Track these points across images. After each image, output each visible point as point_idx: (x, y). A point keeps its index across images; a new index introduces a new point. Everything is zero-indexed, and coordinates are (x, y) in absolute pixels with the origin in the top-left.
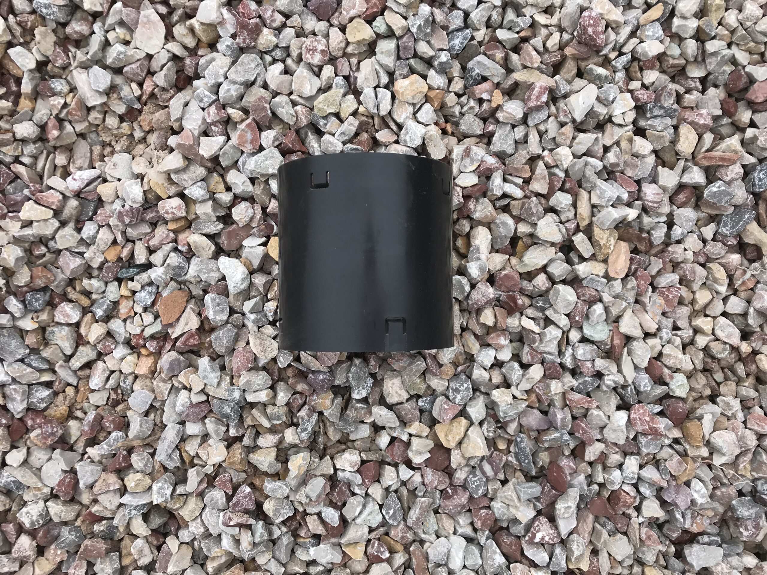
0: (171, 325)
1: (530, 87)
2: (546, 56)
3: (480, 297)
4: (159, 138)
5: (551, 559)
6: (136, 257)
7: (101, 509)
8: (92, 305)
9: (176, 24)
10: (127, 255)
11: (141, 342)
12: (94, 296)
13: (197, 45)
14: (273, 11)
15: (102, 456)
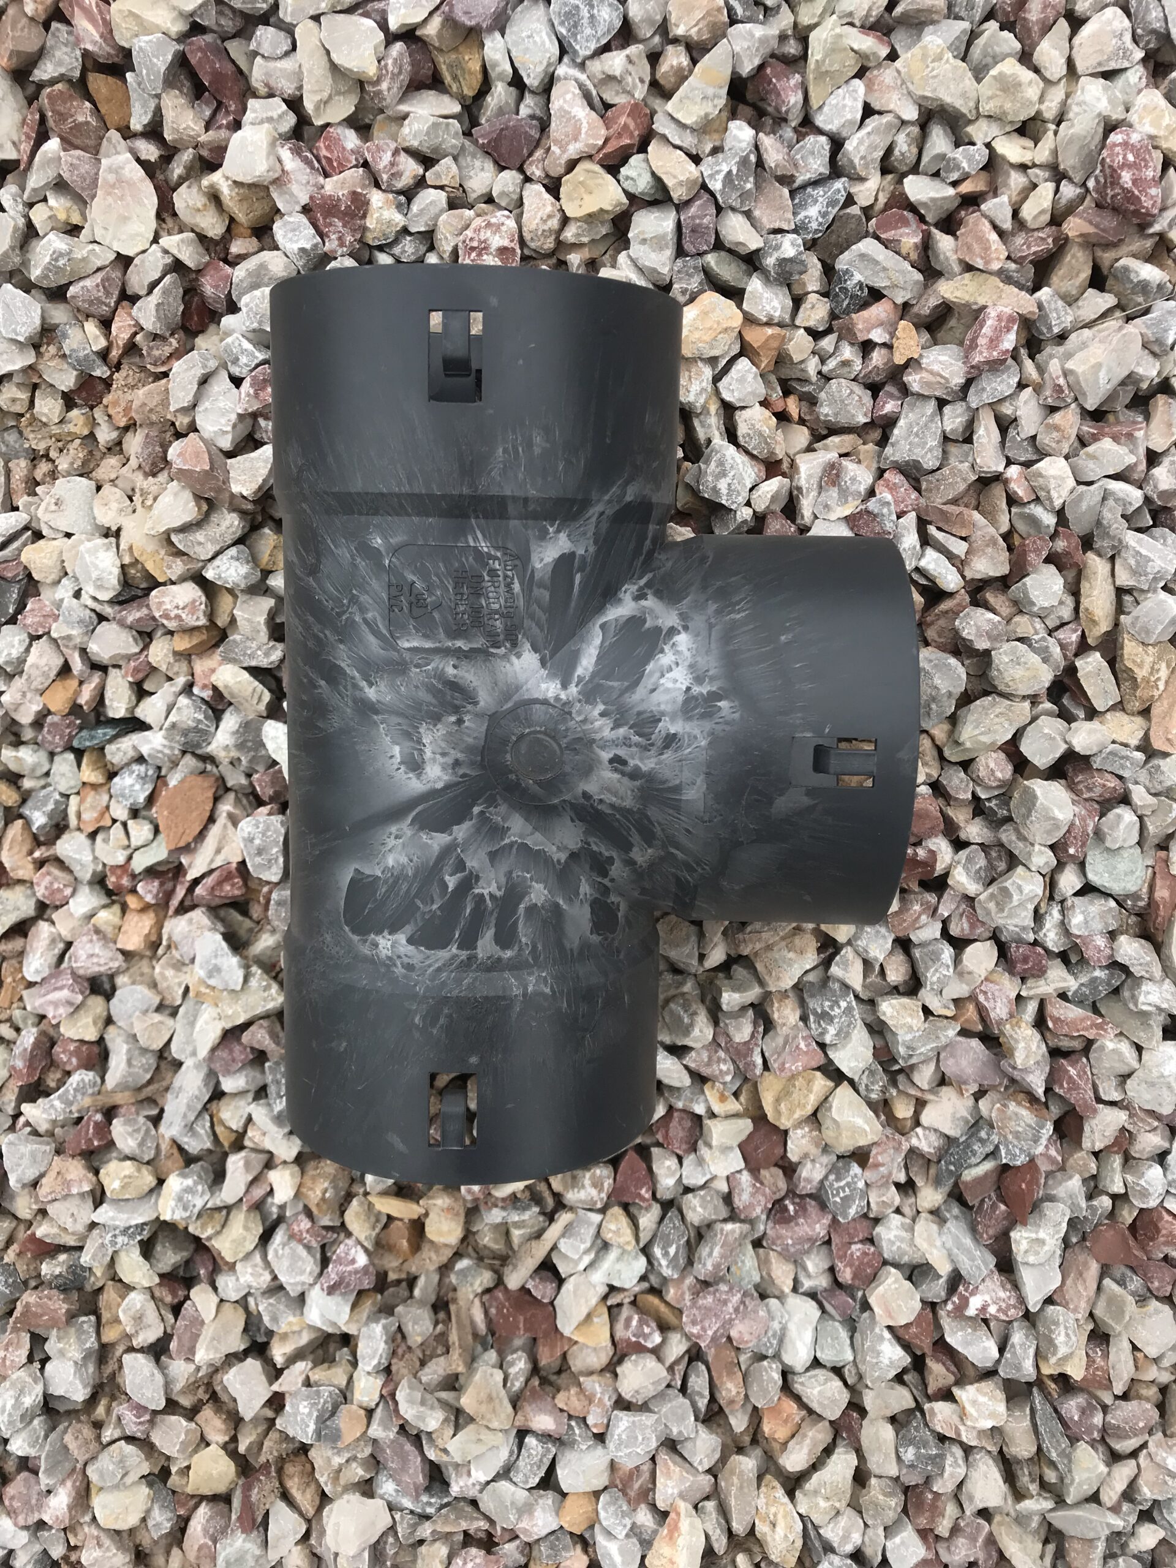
0: (187, 849)
1: (976, 315)
2: (1019, 240)
4: (147, 442)
5: (1002, 1350)
6: (108, 702)
7: (55, 1230)
8: (24, 801)
9: (179, 185)
10: (92, 699)
11: (125, 882)
12: (27, 784)
13: (229, 230)
14: (396, 153)
15: (54, 1122)
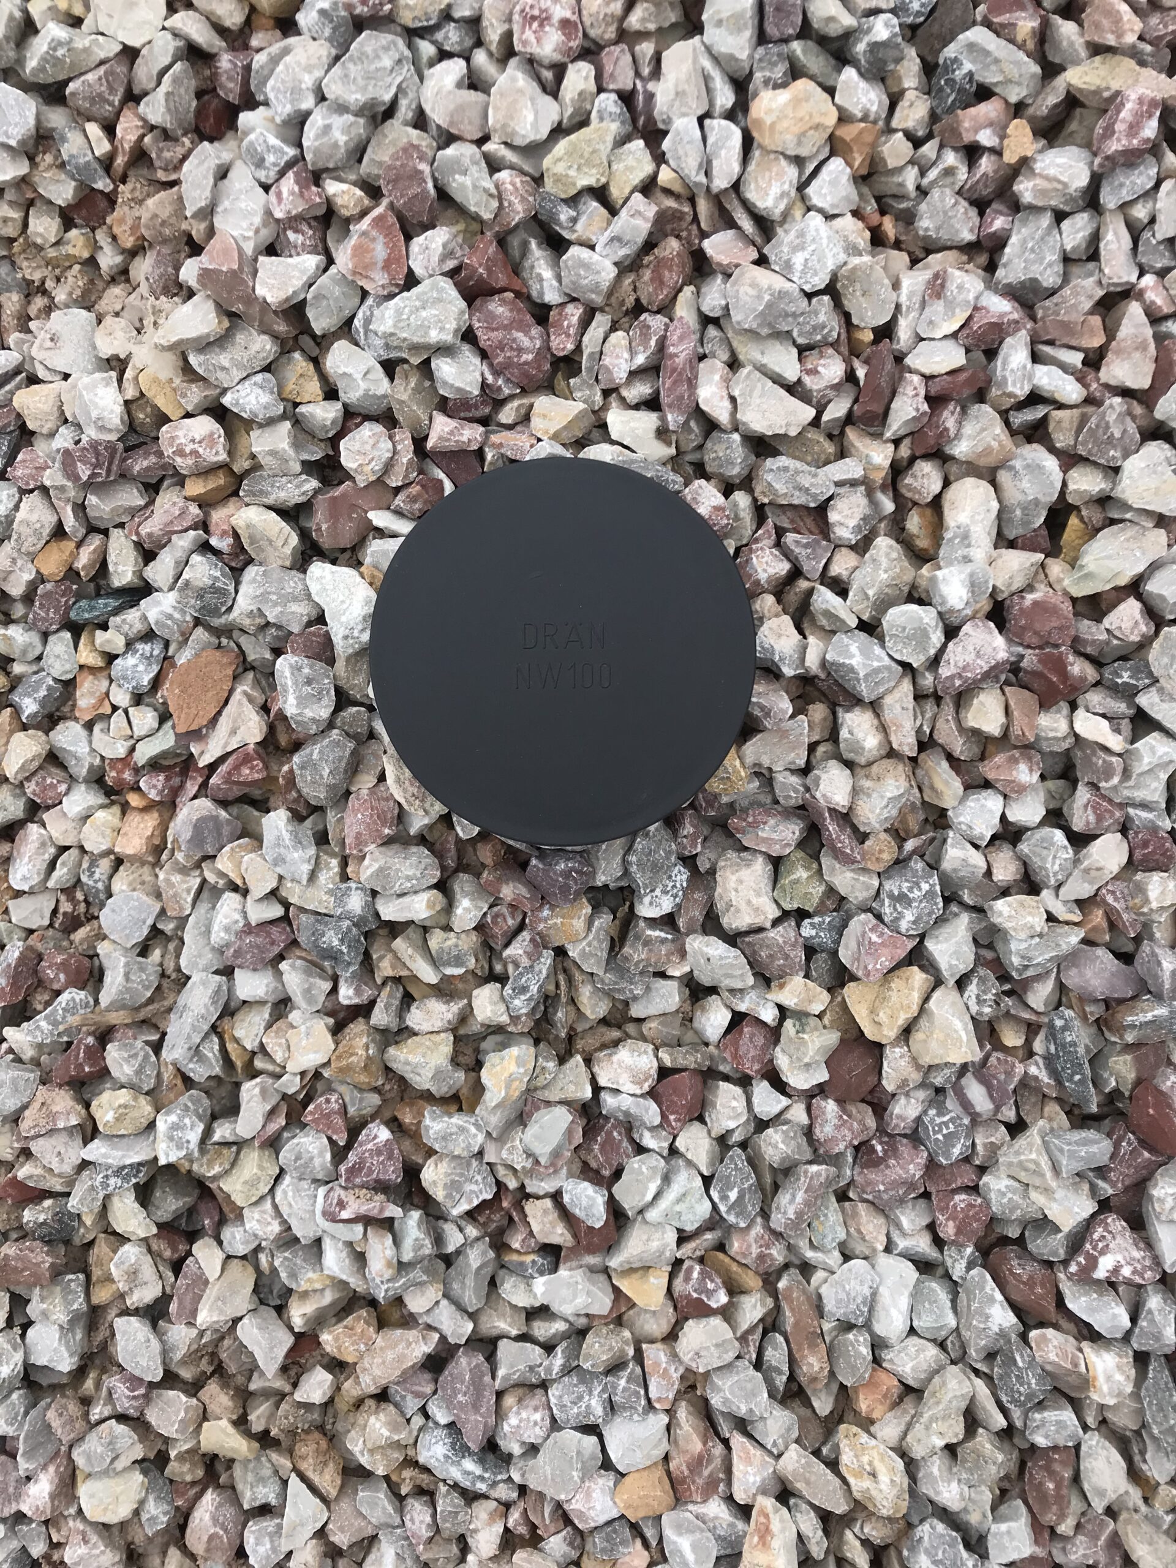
0: (197, 735)
1: (1109, 104)
2: (1154, 20)
3: (970, 658)
4: (158, 263)
5: (1134, 1320)
6: (111, 568)
7: (39, 1171)
8: (12, 689)
10: (91, 565)
11: (127, 776)
12: (17, 669)
13: (248, 22)
15: (40, 1046)
